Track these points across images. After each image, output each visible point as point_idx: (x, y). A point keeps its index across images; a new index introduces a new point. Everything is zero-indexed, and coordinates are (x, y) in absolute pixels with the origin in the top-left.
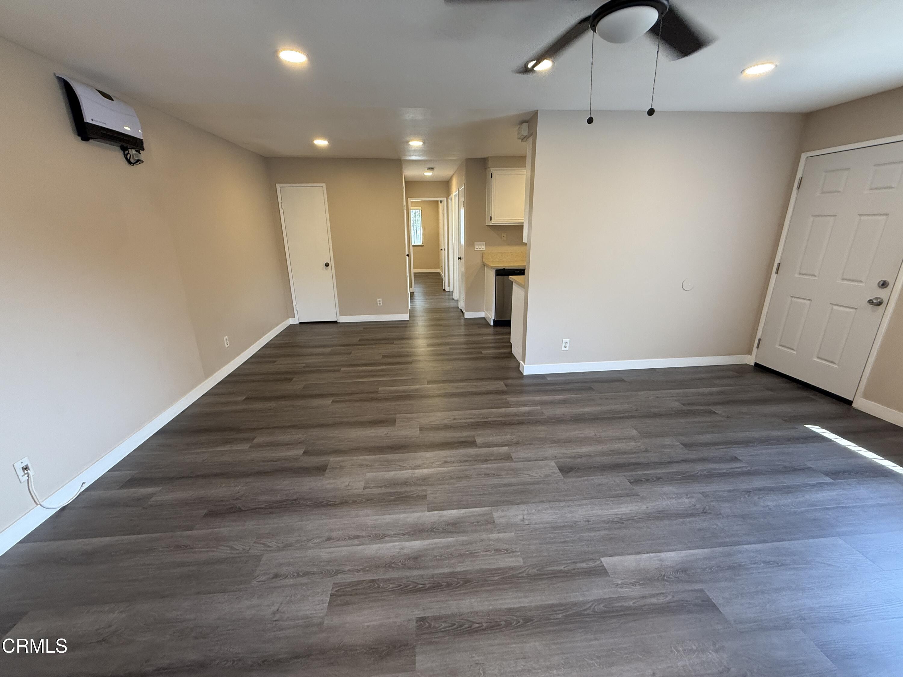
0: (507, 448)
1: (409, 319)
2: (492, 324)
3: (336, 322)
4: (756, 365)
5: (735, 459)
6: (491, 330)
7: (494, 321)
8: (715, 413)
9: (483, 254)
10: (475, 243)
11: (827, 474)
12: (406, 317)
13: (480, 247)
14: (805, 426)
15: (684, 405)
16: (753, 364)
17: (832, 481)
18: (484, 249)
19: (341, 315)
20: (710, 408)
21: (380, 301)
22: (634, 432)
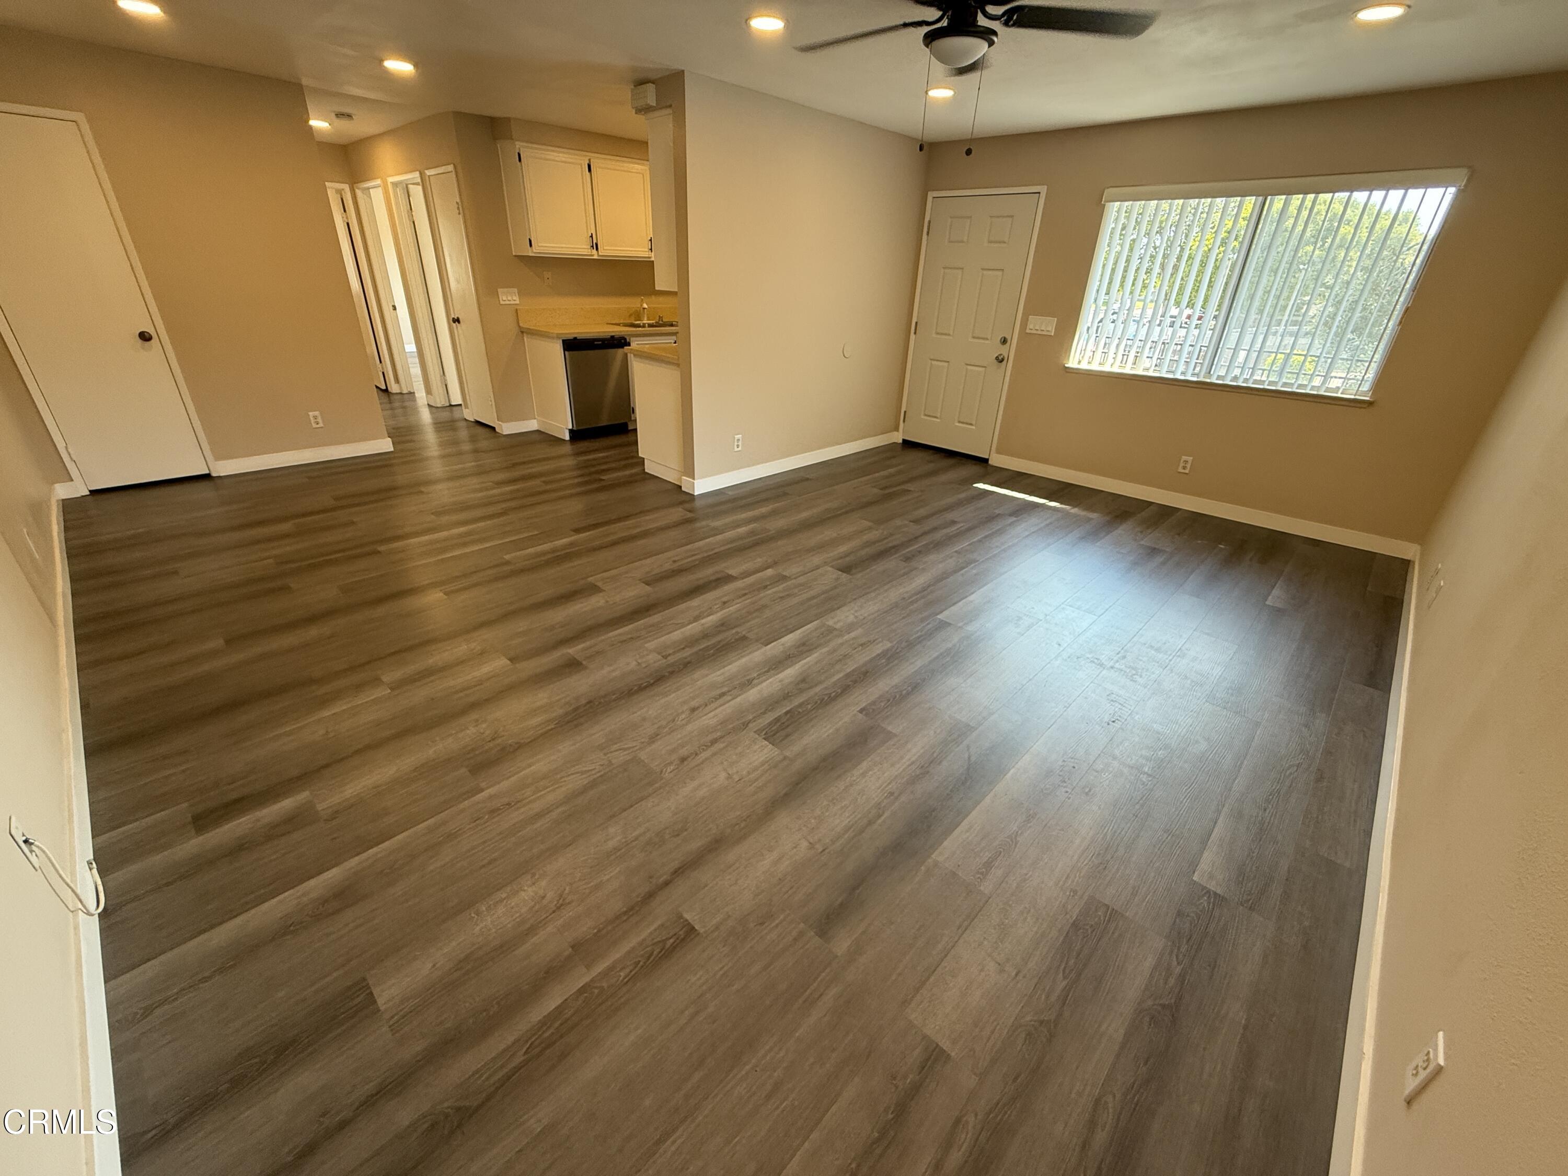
0: (770, 570)
1: (392, 449)
2: (567, 438)
3: (207, 477)
4: (904, 440)
5: (954, 522)
6: (568, 449)
7: (571, 431)
8: (910, 491)
9: (517, 310)
10: (500, 290)
11: (1011, 515)
12: (385, 445)
13: (509, 297)
14: (975, 485)
15: (881, 489)
16: (901, 441)
17: (1015, 519)
18: (518, 302)
19: (218, 458)
20: (903, 487)
21: (315, 417)
22: (867, 524)
